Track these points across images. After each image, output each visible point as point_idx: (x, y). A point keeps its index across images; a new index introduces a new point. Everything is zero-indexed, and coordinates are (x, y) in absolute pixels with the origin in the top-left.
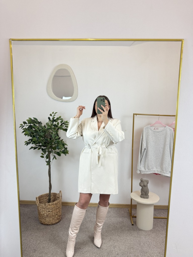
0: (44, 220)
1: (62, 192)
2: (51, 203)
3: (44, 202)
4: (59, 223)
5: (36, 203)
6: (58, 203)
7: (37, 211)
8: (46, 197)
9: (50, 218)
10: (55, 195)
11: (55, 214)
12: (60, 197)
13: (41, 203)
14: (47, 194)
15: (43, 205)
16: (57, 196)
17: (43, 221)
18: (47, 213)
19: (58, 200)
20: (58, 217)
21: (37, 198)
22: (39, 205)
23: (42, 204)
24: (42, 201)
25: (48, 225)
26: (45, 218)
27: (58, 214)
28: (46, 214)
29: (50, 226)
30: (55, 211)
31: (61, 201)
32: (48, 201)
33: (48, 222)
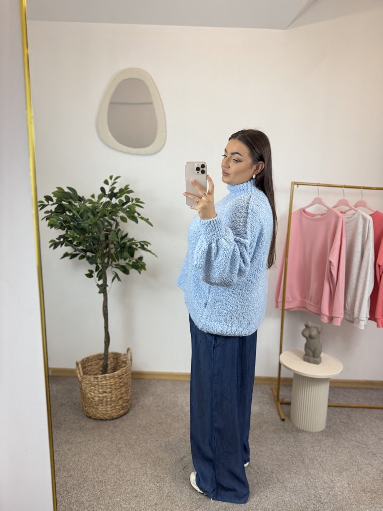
0: (94, 410)
1: (133, 350)
2: (108, 373)
3: (93, 371)
4: (127, 415)
5: (77, 373)
6: (123, 375)
7: (78, 390)
8: (97, 361)
9: (106, 405)
10: (116, 356)
11: (117, 397)
12: (128, 362)
13: (87, 373)
14: (100, 355)
15: (92, 379)
16: (122, 360)
17: (92, 411)
18: (100, 395)
19: (125, 368)
20: (124, 403)
21: (77, 364)
22: (83, 378)
23: (88, 376)
24: (90, 370)
25: (102, 420)
26: (95, 406)
27: (123, 398)
28: (99, 397)
29: (108, 422)
30: (119, 390)
31: (130, 370)
32: (101, 369)
33: (103, 414)
